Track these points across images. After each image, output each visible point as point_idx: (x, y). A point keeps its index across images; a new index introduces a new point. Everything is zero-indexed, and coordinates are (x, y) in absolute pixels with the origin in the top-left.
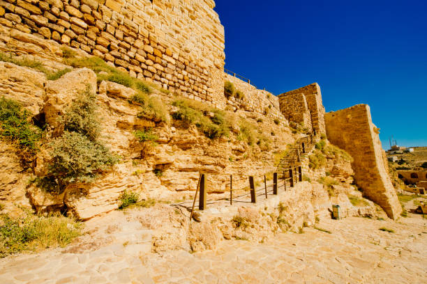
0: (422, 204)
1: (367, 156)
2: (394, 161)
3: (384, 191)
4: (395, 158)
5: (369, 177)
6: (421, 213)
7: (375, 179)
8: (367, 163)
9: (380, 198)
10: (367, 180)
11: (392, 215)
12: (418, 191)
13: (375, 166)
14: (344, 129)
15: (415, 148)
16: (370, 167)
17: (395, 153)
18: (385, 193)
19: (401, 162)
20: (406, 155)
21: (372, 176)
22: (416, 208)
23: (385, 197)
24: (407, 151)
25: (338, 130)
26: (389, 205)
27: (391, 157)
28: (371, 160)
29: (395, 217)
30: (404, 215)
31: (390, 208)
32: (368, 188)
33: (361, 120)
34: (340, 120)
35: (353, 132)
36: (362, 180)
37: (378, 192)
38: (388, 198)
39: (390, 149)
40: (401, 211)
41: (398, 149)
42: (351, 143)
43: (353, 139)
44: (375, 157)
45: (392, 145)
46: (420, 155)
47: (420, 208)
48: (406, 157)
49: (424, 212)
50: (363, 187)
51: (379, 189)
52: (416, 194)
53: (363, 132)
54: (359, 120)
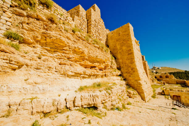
0: (165, 88)
1: (130, 56)
2: (154, 72)
3: (139, 80)
4: (154, 71)
5: (130, 70)
6: (164, 95)
7: (134, 71)
8: (130, 61)
9: (137, 85)
10: (129, 73)
11: (145, 98)
12: (163, 83)
13: (134, 62)
14: (117, 40)
15: (161, 67)
16: (131, 63)
17: (154, 69)
18: (140, 81)
19: (157, 73)
20: (159, 70)
21: (132, 69)
22: (161, 91)
23: (140, 84)
24: (159, 69)
25: (114, 42)
26: (142, 90)
27: (153, 71)
28: (132, 59)
29: (147, 99)
30: (153, 97)
31: (143, 93)
32: (130, 78)
33: (127, 33)
34: (115, 35)
35: (122, 41)
36: (126, 73)
37: (135, 81)
38: (142, 85)
39: (152, 68)
40: (152, 94)
41: (155, 68)
42: (121, 49)
43: (122, 46)
44: (134, 56)
45: (153, 66)
46: (163, 70)
47: (163, 91)
48: (158, 71)
49: (166, 94)
50: (127, 77)
51: (136, 79)
52: (162, 85)
53: (127, 41)
54: (125, 33)
